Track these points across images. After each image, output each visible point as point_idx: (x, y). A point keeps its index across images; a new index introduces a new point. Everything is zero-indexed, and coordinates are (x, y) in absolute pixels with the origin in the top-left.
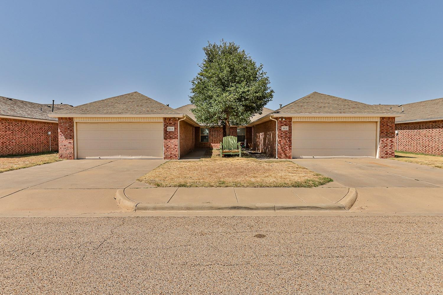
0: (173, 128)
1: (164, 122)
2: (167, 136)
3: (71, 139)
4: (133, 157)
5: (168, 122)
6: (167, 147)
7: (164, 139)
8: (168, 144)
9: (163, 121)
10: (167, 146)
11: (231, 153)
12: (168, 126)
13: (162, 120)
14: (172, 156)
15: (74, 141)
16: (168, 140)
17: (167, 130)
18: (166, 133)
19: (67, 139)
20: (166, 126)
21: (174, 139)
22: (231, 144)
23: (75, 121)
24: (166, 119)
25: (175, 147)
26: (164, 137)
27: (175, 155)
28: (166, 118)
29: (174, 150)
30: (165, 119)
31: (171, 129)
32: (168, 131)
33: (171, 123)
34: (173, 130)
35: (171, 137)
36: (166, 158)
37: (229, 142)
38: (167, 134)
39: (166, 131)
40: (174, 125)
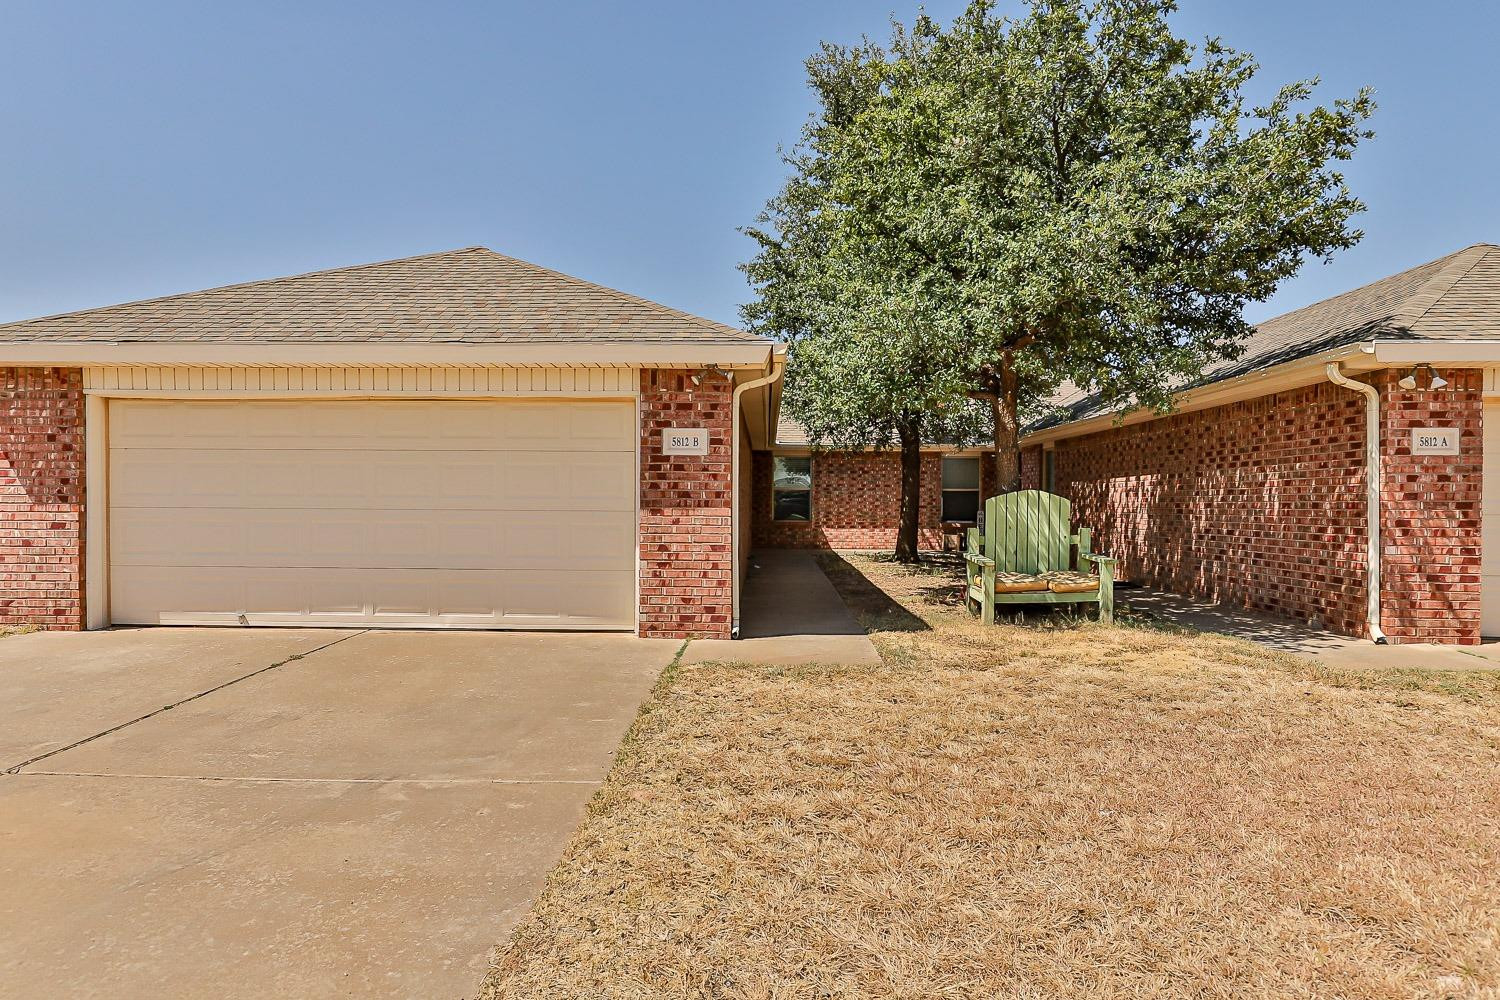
0: (703, 434)
1: (647, 399)
2: (663, 484)
3: (64, 499)
4: (449, 620)
5: (666, 398)
6: (661, 558)
7: (645, 504)
8: (666, 538)
9: (636, 394)
10: (663, 548)
11: (1051, 598)
12: (668, 424)
13: (631, 387)
14: (688, 613)
15: (83, 516)
16: (667, 511)
17: (659, 450)
18: (659, 468)
19: (39, 502)
20: (655, 427)
21: (707, 504)
22: (1033, 539)
23: (94, 389)
24: (660, 377)
25: (714, 556)
26: (643, 495)
27: (710, 610)
28: (654, 372)
29: (705, 575)
30: (650, 377)
31: (686, 441)
32: (669, 457)
33: (687, 407)
34: (703, 450)
35: (687, 495)
36: (653, 628)
37: (1022, 531)
38: (663, 477)
39: (654, 459)
40: (708, 416)
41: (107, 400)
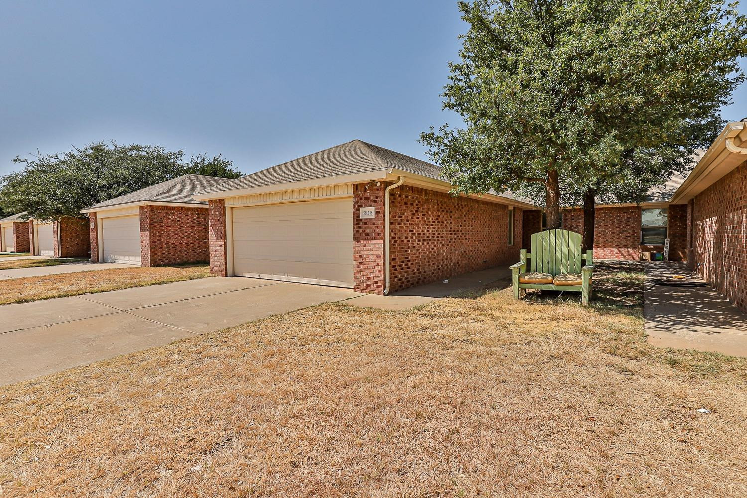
0: (373, 209)
1: (355, 196)
2: (361, 231)
3: (221, 238)
4: (306, 280)
5: (361, 195)
6: (361, 261)
7: (355, 238)
8: (362, 252)
9: (352, 195)
10: (361, 256)
11: (554, 288)
12: (361, 206)
13: (350, 192)
14: (369, 283)
15: (225, 243)
16: (362, 241)
17: (359, 217)
18: (358, 224)
19: (217, 239)
20: (357, 207)
21: (375, 239)
22: (559, 254)
23: (228, 205)
24: (359, 187)
25: (377, 260)
26: (354, 235)
27: (376, 282)
28: (357, 185)
29: (374, 268)
30: (356, 187)
31: (367, 212)
32: (362, 219)
33: (367, 198)
34: (373, 216)
35: (368, 235)
36: (358, 288)
38: (360, 227)
39: (357, 219)
40: (375, 201)
41: (232, 208)
